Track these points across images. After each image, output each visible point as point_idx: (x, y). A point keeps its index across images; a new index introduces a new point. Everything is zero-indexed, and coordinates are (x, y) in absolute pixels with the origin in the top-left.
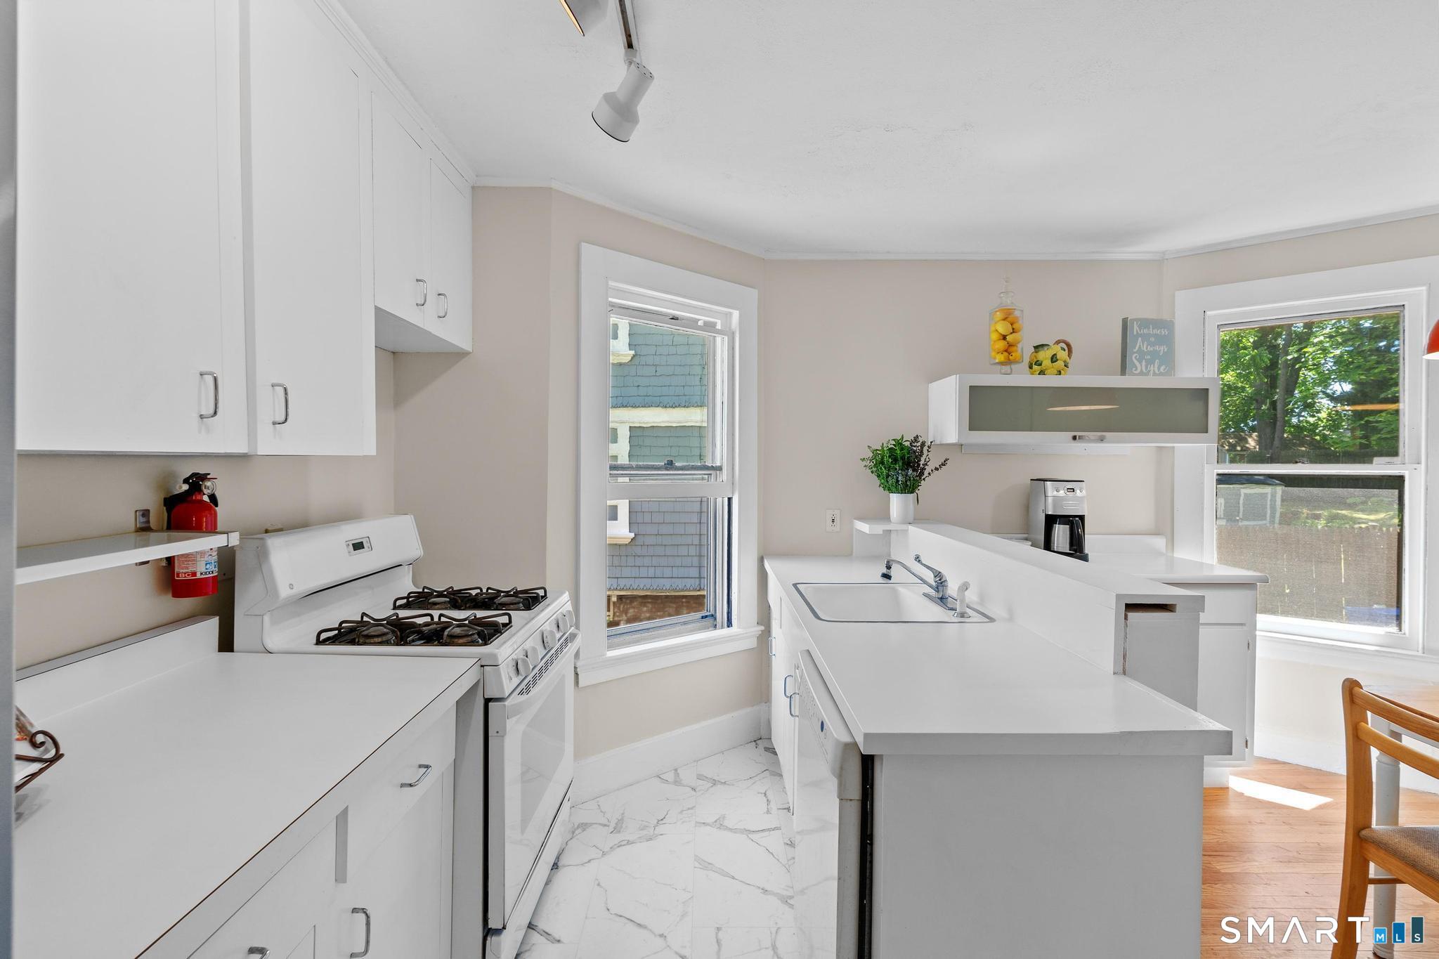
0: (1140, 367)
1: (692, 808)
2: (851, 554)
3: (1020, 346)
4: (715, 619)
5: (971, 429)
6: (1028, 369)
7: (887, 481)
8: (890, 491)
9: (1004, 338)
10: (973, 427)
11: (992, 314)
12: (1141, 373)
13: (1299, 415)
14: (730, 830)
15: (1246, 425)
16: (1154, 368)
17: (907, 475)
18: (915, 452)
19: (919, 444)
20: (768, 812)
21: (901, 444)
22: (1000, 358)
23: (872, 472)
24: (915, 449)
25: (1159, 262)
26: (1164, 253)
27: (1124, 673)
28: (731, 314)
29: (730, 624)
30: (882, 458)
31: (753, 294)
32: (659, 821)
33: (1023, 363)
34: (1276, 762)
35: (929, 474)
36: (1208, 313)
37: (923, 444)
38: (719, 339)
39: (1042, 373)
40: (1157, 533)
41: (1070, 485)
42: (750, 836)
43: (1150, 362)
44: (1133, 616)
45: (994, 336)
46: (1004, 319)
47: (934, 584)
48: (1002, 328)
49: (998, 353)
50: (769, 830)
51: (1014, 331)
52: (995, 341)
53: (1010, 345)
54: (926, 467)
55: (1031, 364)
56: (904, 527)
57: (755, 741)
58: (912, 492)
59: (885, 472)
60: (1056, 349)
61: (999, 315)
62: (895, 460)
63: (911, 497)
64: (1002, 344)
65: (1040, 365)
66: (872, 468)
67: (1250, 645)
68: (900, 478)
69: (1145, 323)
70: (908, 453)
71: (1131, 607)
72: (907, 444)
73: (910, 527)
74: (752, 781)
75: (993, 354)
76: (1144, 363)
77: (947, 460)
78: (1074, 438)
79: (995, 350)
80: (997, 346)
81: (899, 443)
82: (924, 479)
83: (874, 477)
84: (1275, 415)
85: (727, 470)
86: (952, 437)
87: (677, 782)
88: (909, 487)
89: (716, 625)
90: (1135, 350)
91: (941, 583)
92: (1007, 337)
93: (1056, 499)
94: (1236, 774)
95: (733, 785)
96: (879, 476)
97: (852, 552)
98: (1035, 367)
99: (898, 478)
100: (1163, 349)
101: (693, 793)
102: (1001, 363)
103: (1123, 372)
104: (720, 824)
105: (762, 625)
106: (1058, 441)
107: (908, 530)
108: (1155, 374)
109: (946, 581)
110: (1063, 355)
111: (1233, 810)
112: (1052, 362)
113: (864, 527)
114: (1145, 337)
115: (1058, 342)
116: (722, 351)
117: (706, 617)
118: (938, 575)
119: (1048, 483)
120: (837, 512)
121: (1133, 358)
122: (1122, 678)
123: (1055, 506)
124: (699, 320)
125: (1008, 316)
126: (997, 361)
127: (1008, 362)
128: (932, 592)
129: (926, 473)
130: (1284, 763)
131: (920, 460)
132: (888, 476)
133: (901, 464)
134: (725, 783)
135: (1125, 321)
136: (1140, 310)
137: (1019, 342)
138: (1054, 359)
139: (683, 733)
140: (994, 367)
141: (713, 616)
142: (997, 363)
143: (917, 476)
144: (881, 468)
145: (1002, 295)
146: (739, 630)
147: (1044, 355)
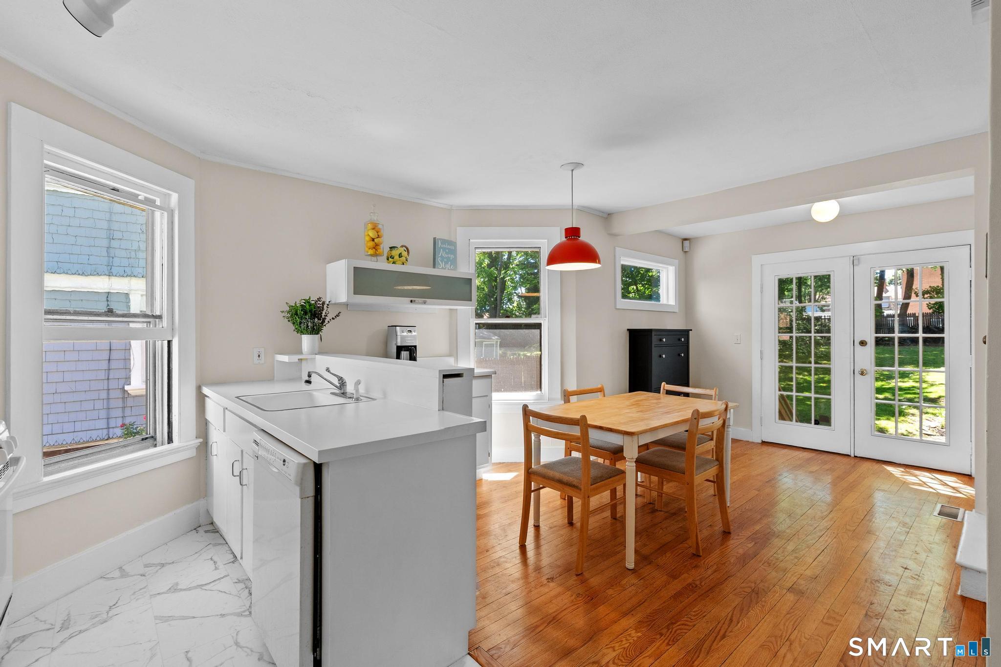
0: (442, 265)
1: (144, 588)
2: (273, 379)
3: (382, 246)
4: (155, 440)
5: (355, 293)
6: (386, 260)
7: (300, 327)
8: (302, 333)
9: (373, 240)
10: (356, 292)
11: (366, 225)
12: (442, 268)
13: (506, 304)
14: (185, 590)
15: (485, 309)
16: (448, 266)
17: (314, 322)
18: (319, 307)
19: (321, 303)
20: (216, 569)
21: (309, 302)
22: (371, 252)
23: (289, 321)
24: (319, 305)
25: (450, 210)
26: (452, 206)
27: (443, 410)
28: (169, 195)
29: (170, 440)
30: (296, 312)
31: (191, 183)
32: (111, 607)
33: (384, 256)
34: (500, 463)
35: (328, 322)
36: (471, 240)
37: (323, 303)
38: (158, 214)
39: (394, 263)
40: (450, 355)
41: (409, 329)
42: (203, 588)
43: (446, 263)
44: (446, 380)
45: (367, 238)
46: (373, 229)
47: (338, 385)
48: (372, 234)
49: (370, 249)
50: (219, 579)
51: (378, 237)
52: (368, 242)
53: (377, 245)
54: (327, 317)
55: (388, 257)
56: (313, 356)
57: (195, 529)
58: (317, 334)
59: (298, 320)
60: (402, 250)
61: (370, 226)
62: (306, 313)
63: (317, 337)
64: (372, 244)
65: (393, 258)
66: (288, 318)
67: (490, 406)
68: (309, 324)
69: (444, 241)
70: (315, 308)
71: (445, 376)
72: (313, 302)
73: (318, 357)
74: (198, 555)
75: (367, 249)
76: (443, 263)
77: (340, 313)
78: (411, 301)
79: (367, 247)
80: (369, 245)
81: (308, 302)
82: (325, 325)
83: (290, 324)
84: (497, 303)
85: (167, 319)
86: (343, 298)
87: (124, 574)
88: (315, 330)
89: (156, 444)
90: (440, 256)
91: (342, 383)
92: (375, 240)
93: (403, 337)
94: (485, 472)
95: (181, 562)
96: (294, 323)
97: (274, 377)
98: (390, 259)
99: (308, 324)
100: (452, 256)
101: (143, 577)
102: (371, 255)
103: (434, 266)
104: (174, 589)
105: (200, 438)
106: (402, 303)
107: (315, 359)
108: (448, 269)
109: (345, 382)
110: (405, 254)
111: (484, 489)
112: (399, 257)
113: (285, 358)
114: (444, 249)
115: (402, 246)
116: (162, 224)
117: (146, 438)
118: (341, 379)
119: (398, 327)
120: (262, 350)
121: (439, 259)
122: (442, 412)
123: (401, 342)
124: (139, 195)
125: (375, 228)
126: (369, 254)
127: (375, 255)
128: (337, 391)
129: (326, 321)
130: (503, 463)
131: (322, 313)
132: (301, 323)
133: (309, 315)
134: (173, 563)
135: (435, 239)
136: (442, 235)
137: (381, 244)
138: (400, 256)
139: (127, 535)
140: (367, 257)
141: (154, 438)
142: (369, 255)
143: (320, 323)
144: (296, 318)
145: (371, 214)
146: (180, 444)
147: (395, 253)
